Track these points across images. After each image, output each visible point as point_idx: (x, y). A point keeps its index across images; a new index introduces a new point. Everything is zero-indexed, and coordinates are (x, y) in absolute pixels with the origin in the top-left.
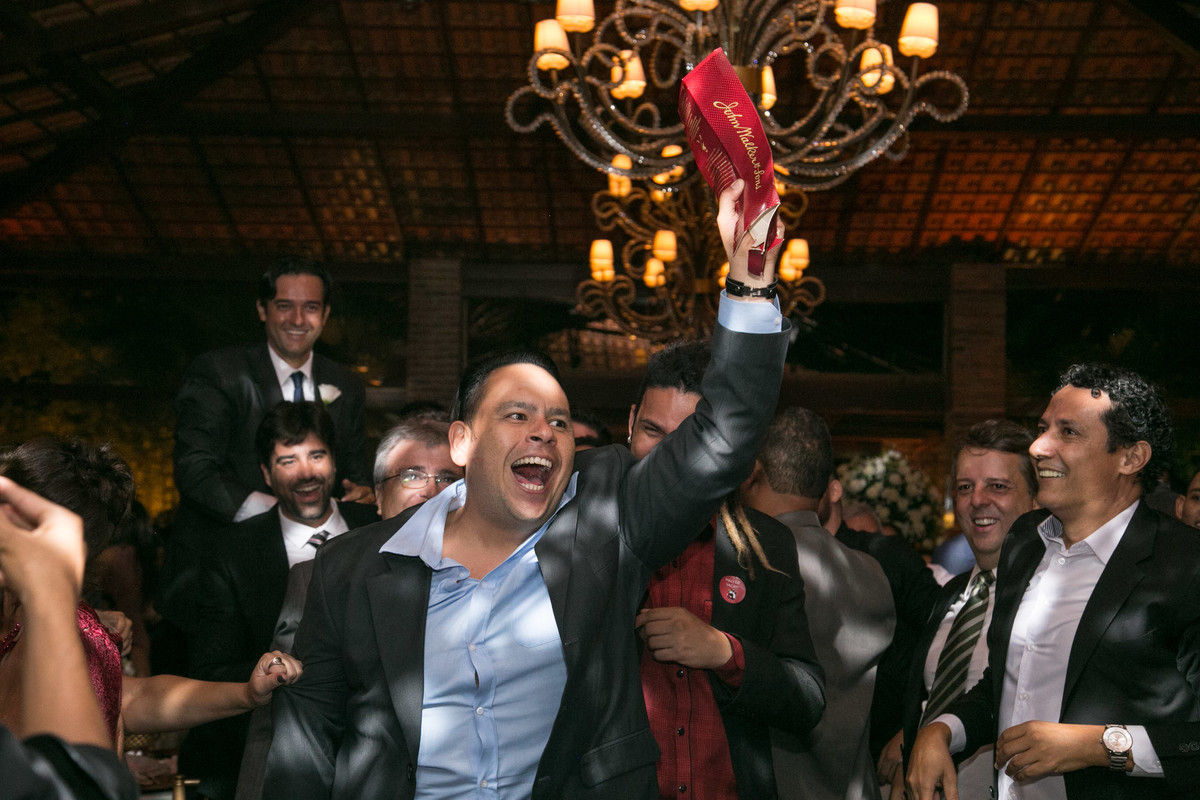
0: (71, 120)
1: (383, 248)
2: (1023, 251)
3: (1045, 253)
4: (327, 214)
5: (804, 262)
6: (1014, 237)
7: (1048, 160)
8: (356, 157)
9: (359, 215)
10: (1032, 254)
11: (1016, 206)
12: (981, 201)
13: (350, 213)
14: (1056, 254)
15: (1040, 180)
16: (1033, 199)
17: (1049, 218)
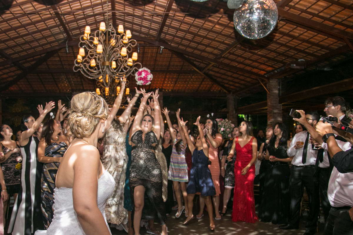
0: (19, 72)
1: (68, 90)
2: (165, 90)
3: (168, 90)
4: (59, 85)
5: (129, 91)
6: (164, 88)
7: (168, 76)
8: (63, 76)
9: (64, 85)
10: (167, 90)
11: (164, 83)
12: (159, 82)
13: (63, 85)
14: (170, 90)
15: (167, 79)
16: (166, 82)
17: (169, 85)
